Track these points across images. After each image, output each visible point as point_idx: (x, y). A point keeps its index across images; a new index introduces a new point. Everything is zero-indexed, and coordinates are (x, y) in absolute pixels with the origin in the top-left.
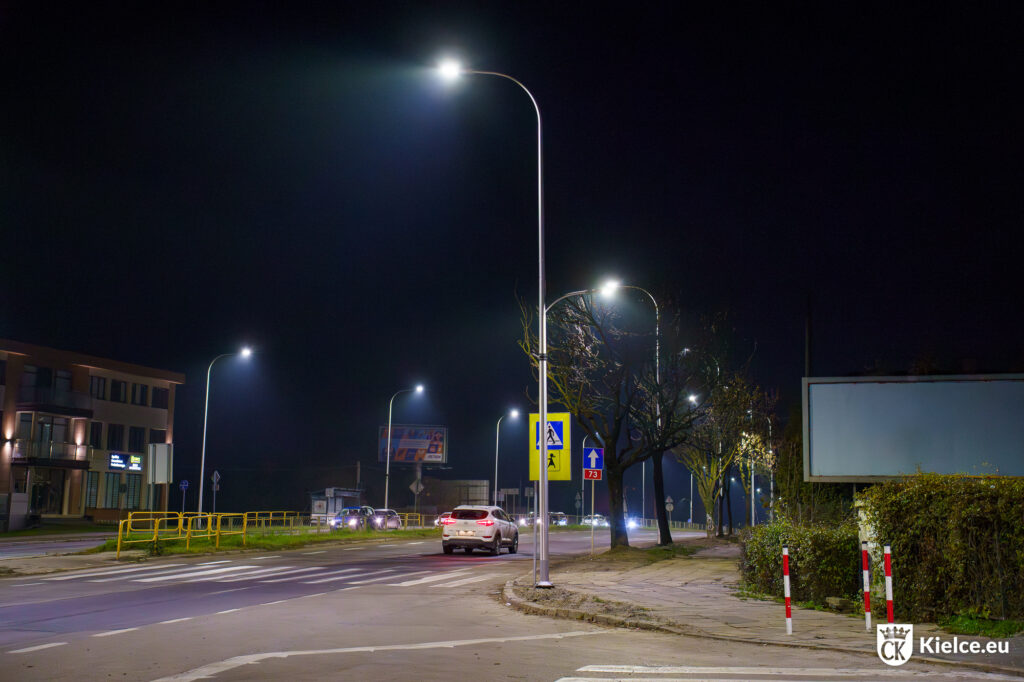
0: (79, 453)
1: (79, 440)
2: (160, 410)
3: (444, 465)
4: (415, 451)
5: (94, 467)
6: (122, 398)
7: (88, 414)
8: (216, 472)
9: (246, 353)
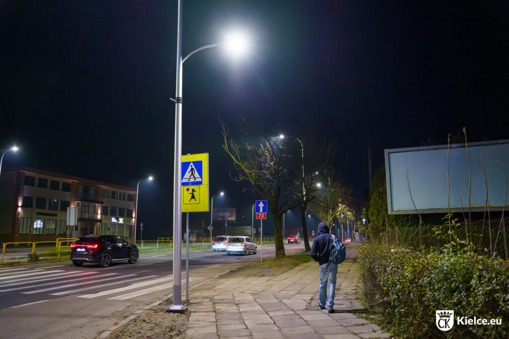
0: (99, 217)
1: (99, 212)
2: (131, 202)
3: (234, 221)
4: (225, 216)
5: (104, 222)
6: (116, 197)
7: (102, 203)
8: (142, 223)
9: (151, 178)
